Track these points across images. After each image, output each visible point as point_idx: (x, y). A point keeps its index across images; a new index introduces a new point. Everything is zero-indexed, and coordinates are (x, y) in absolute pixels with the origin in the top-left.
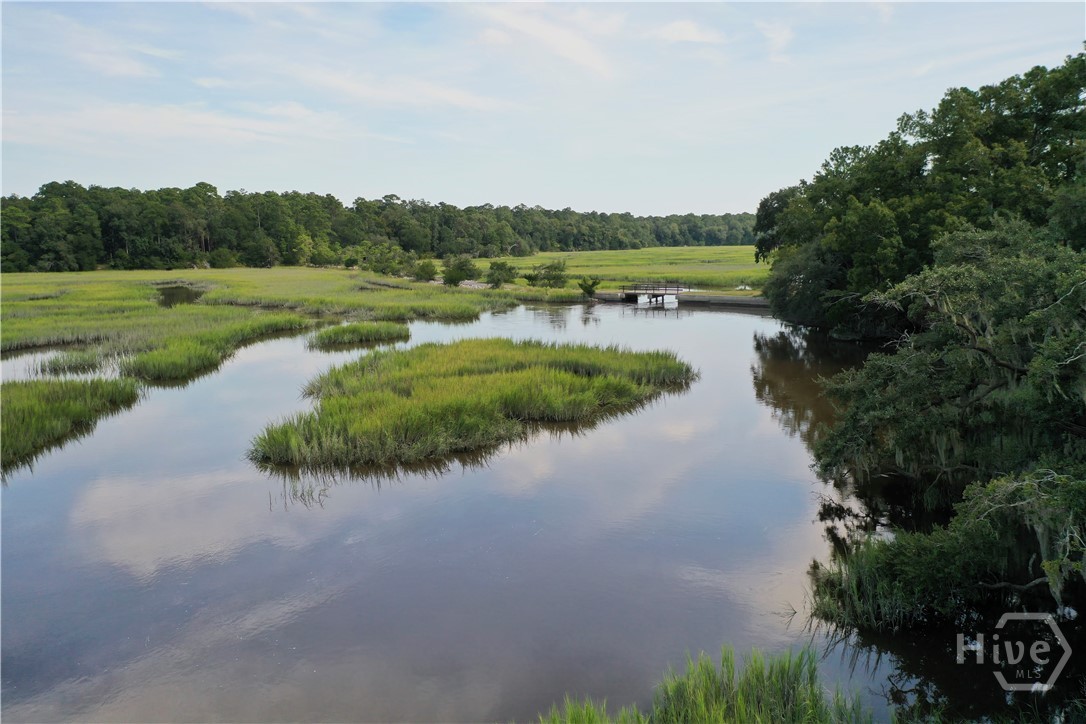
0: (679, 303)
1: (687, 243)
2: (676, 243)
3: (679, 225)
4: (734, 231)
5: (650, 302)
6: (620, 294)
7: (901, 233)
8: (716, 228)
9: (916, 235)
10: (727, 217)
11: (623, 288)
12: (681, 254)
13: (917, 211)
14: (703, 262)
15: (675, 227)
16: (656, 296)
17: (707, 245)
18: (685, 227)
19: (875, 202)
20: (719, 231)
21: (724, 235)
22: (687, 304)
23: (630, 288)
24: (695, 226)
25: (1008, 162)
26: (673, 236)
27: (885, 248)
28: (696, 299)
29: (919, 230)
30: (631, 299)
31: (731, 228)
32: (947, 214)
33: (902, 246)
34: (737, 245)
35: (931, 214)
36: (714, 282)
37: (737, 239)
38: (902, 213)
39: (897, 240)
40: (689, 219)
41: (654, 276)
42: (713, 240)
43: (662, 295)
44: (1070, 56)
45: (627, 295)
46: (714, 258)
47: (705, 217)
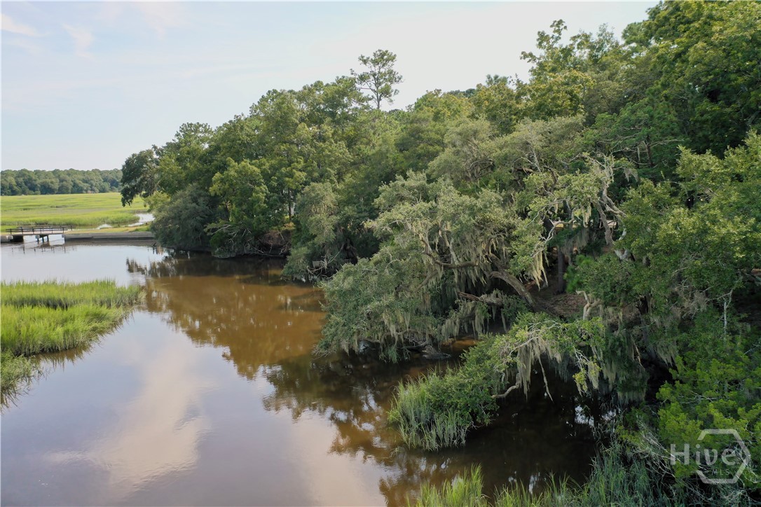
0: (65, 240)
1: (24, 193)
2: (14, 193)
3: (15, 178)
4: (64, 183)
5: (38, 241)
6: (8, 236)
7: (266, 184)
8: (48, 180)
9: (275, 184)
10: (55, 172)
11: (11, 231)
12: (26, 202)
13: (275, 169)
14: (52, 207)
15: (12, 180)
16: (42, 236)
17: (42, 194)
18: (21, 180)
19: (245, 162)
20: (52, 183)
21: (56, 186)
22: (71, 241)
23: (17, 230)
24: (30, 179)
25: (322, 139)
26: (11, 187)
27: (257, 193)
28: (81, 236)
29: (277, 181)
30: (18, 240)
31: (62, 181)
32: (294, 171)
33: (268, 192)
34: (68, 193)
35: (283, 170)
36: (81, 223)
37: (67, 189)
38: (265, 169)
39: (264, 187)
40: (22, 173)
41: (22, 219)
42: (46, 190)
43: (47, 235)
44: (338, 77)
45: (14, 236)
46: (60, 204)
47: (37, 172)
